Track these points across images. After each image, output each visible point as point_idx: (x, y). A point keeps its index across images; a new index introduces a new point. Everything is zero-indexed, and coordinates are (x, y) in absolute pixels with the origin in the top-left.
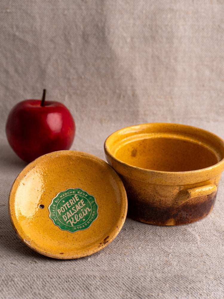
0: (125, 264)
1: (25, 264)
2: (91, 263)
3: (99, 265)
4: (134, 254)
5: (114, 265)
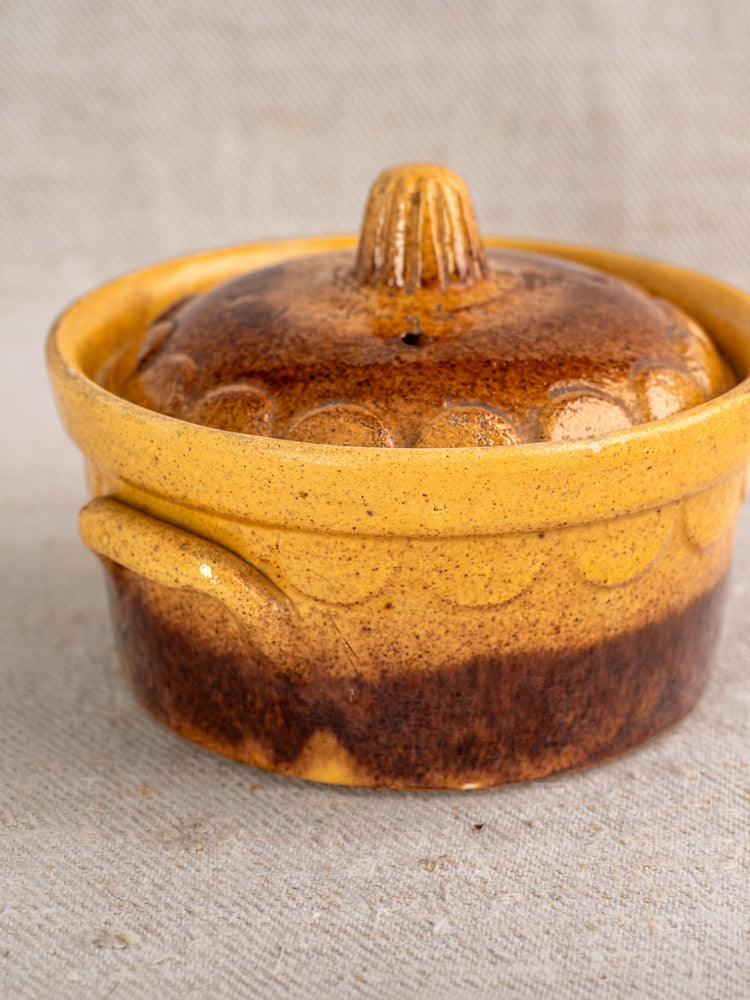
0: (661, 949)
1: (62, 949)
2: (453, 943)
3: (506, 955)
4: (703, 896)
5: (597, 956)
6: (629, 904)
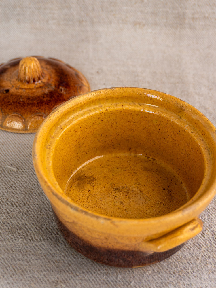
4: (192, 273)
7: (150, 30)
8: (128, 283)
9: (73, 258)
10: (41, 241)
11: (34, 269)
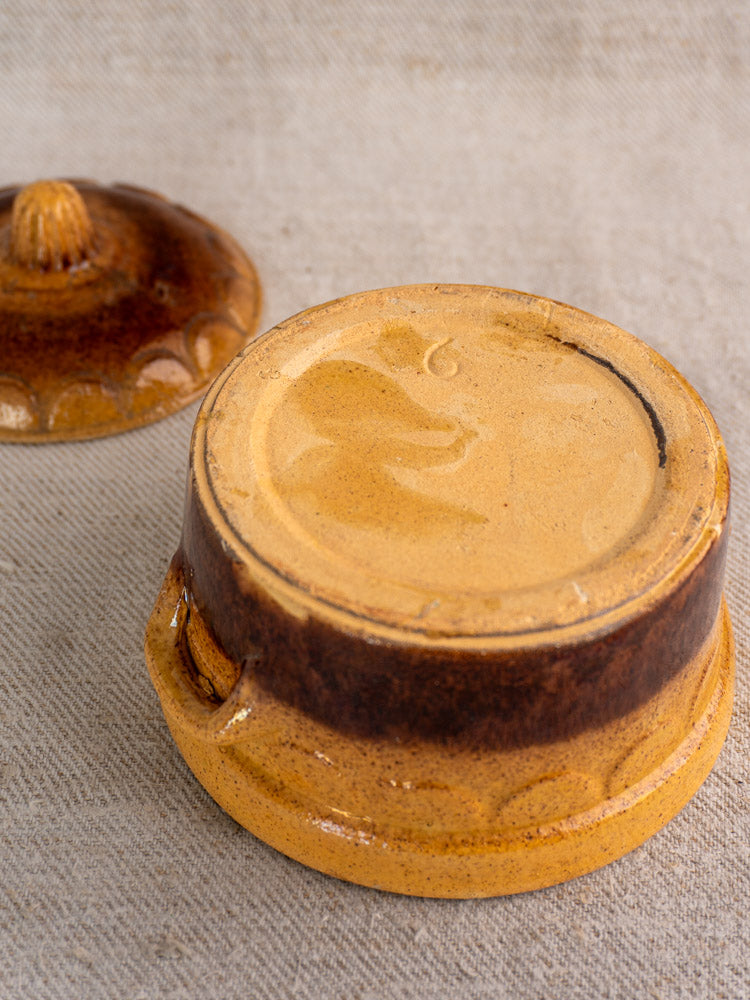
0: (587, 963)
2: (429, 954)
6: (563, 906)
7: (460, 85)
8: (406, 934)
9: (215, 855)
10: (104, 803)
11: (83, 899)
